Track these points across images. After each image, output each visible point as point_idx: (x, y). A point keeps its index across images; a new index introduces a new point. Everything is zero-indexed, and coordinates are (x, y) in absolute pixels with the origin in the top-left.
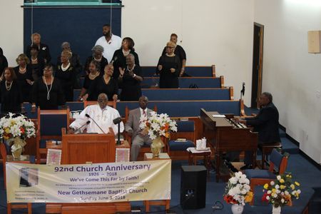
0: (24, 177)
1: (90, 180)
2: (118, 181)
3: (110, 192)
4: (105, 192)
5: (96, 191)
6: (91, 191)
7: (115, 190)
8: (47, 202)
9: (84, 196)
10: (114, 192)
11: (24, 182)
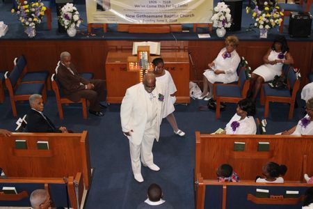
0: (100, 4)
1: (150, 7)
2: (172, 8)
3: (165, 16)
4: (161, 16)
5: (155, 15)
6: (151, 15)
7: (169, 14)
8: (118, 23)
9: (146, 19)
10: (168, 16)
11: (99, 8)
